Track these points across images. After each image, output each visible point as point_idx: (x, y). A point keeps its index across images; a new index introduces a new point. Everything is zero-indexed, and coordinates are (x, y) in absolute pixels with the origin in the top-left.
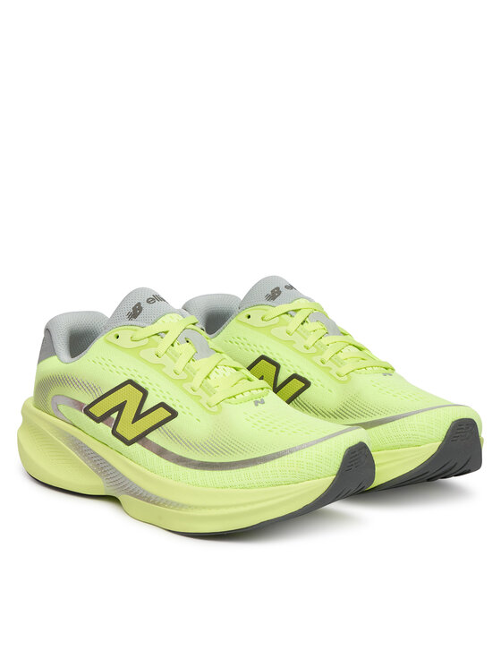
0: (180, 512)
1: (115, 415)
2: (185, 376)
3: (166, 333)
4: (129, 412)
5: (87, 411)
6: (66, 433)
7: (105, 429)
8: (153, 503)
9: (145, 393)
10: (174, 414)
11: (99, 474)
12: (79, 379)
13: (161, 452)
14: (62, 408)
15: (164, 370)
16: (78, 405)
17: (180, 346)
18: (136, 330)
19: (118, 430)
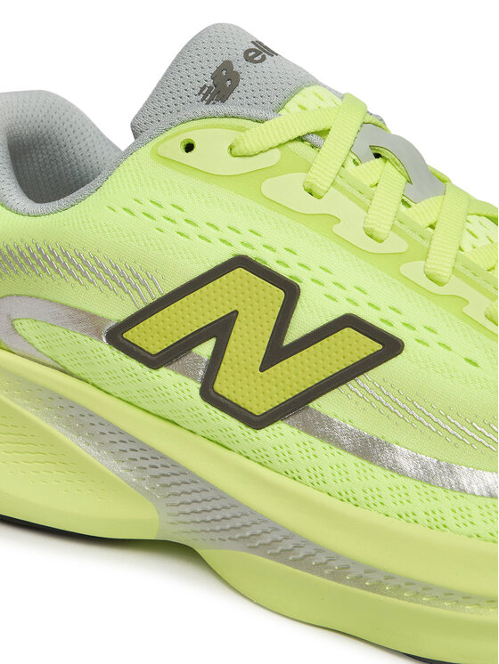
0: (433, 609)
1: (205, 350)
2: (402, 246)
3: (324, 133)
4: (249, 341)
5: (116, 337)
6: (41, 389)
7: (178, 386)
8: (358, 582)
9: (291, 292)
10: (391, 347)
11: (145, 493)
12: (85, 255)
13: (367, 449)
14: (27, 328)
15: (337, 229)
16: (85, 321)
17: (362, 166)
18: (242, 129)
19: (220, 386)
